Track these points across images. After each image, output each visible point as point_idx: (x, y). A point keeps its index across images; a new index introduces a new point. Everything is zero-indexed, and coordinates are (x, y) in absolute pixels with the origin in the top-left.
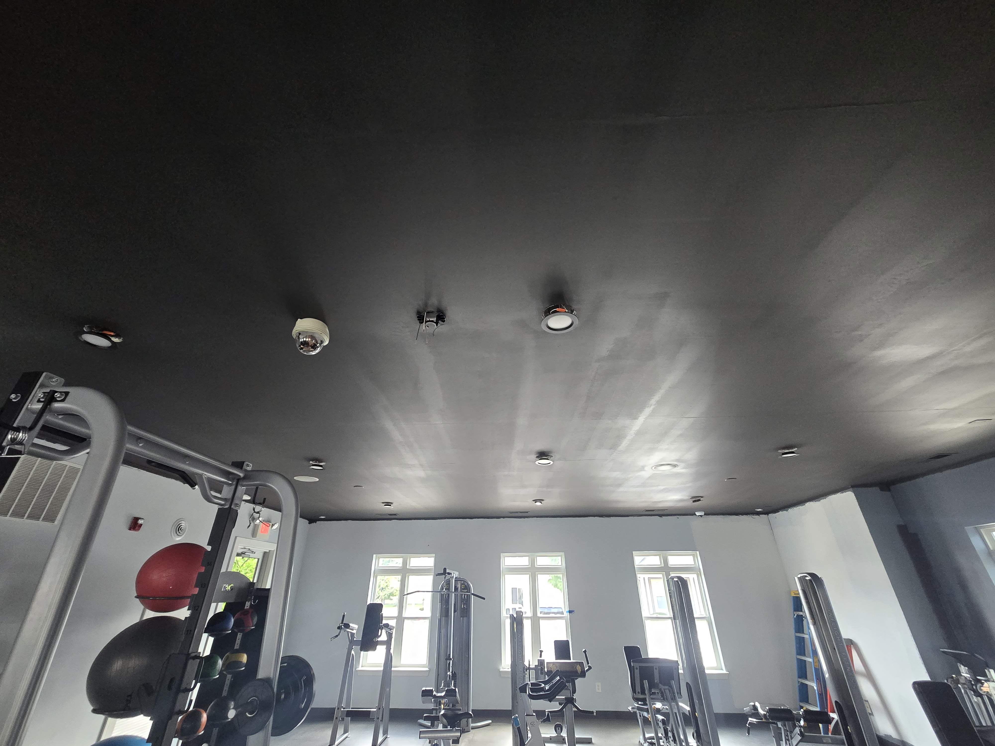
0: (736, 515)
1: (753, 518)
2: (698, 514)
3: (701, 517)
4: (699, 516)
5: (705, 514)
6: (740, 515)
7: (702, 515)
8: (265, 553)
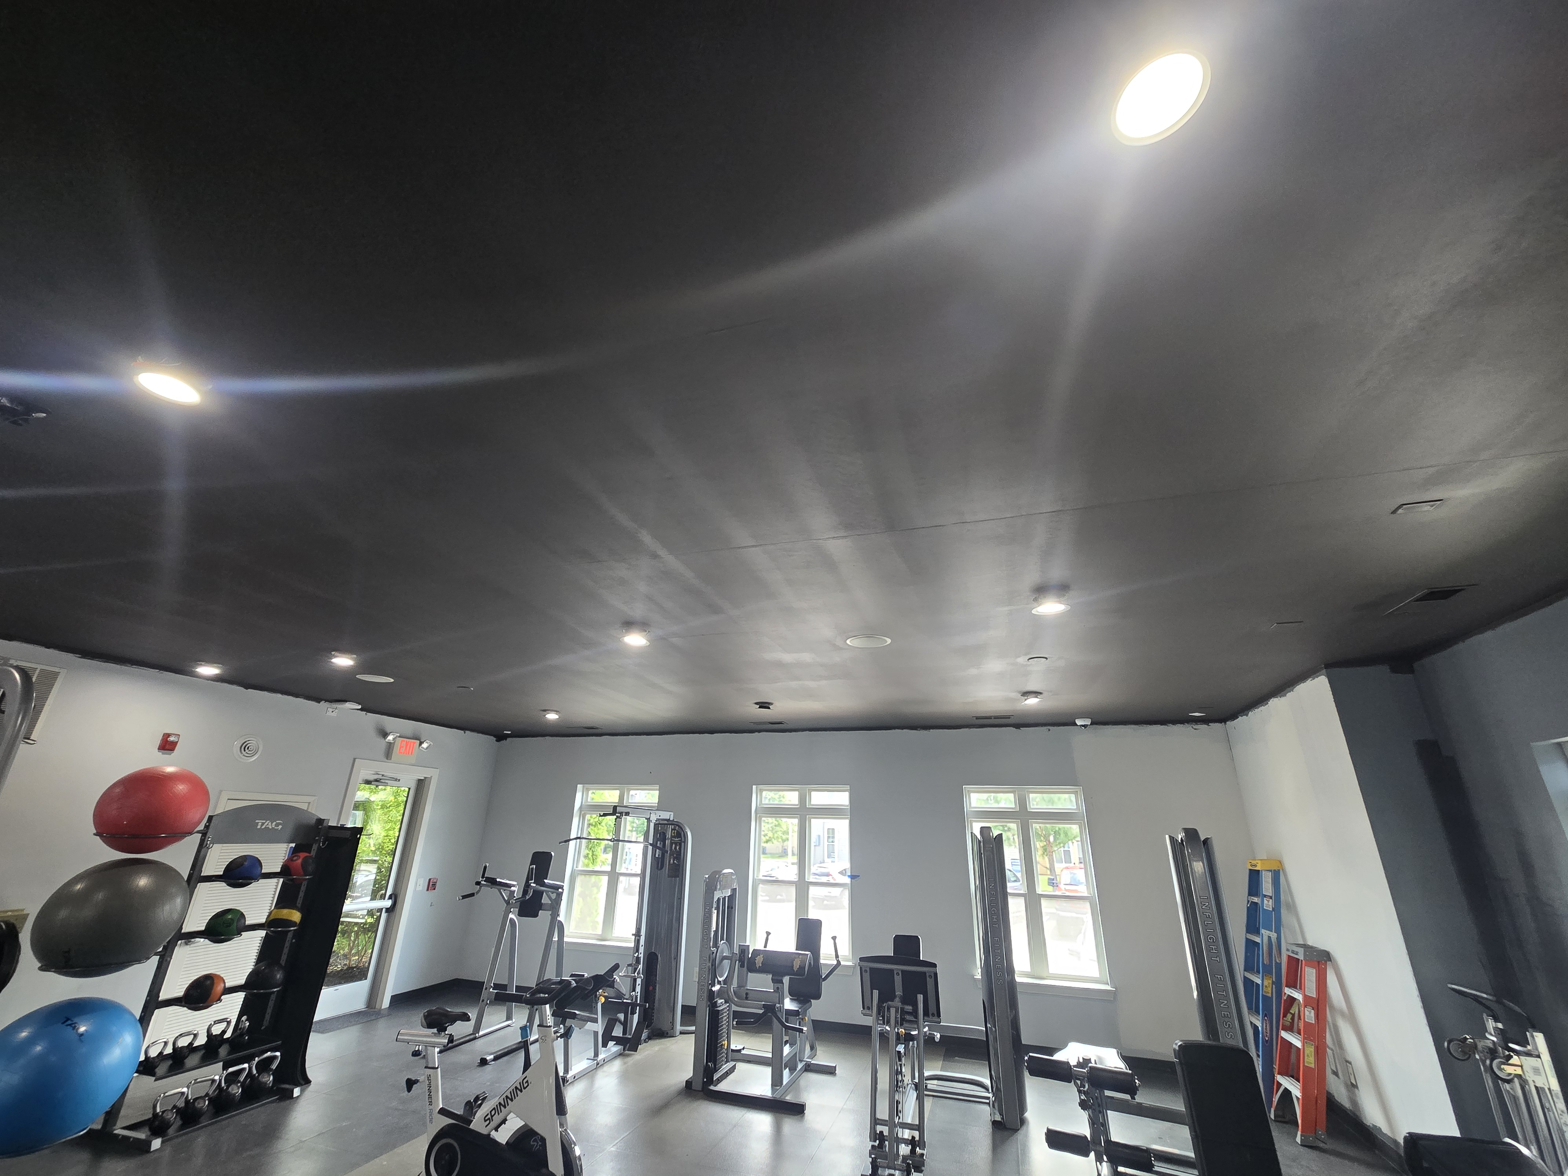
0: (1162, 725)
1: (1195, 729)
2: (1079, 722)
3: (1085, 728)
4: (1080, 725)
5: (1092, 724)
6: (1169, 723)
7: (1088, 725)
8: (419, 780)
